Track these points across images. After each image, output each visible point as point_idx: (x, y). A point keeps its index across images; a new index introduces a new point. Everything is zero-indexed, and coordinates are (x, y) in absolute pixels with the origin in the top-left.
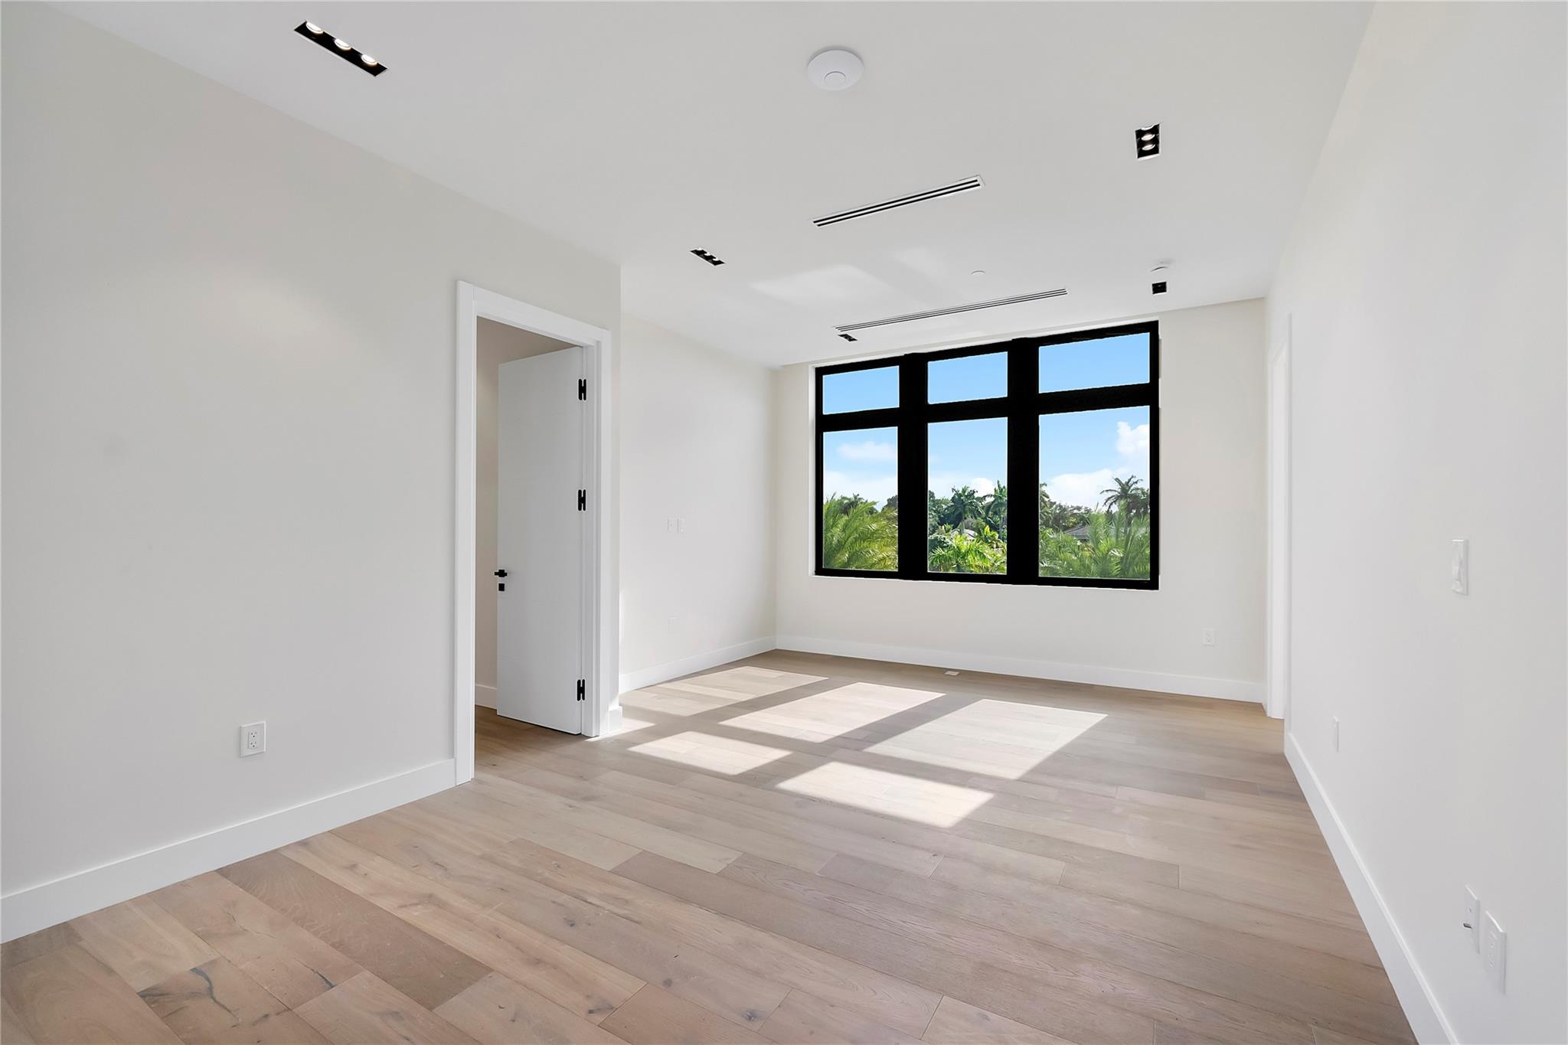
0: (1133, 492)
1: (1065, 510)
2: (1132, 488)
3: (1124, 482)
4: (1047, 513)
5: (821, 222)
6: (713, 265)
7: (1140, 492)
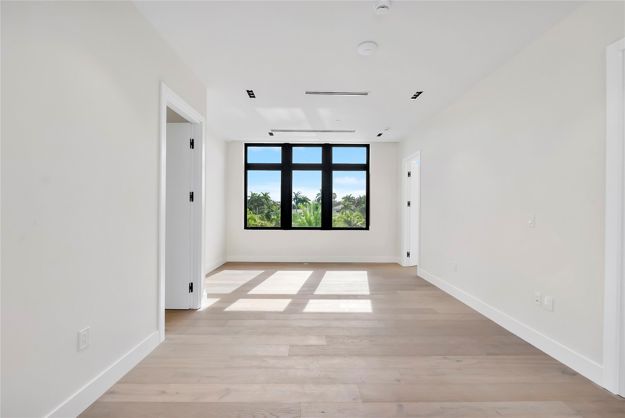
0: (299, 197)
1: (275, 203)
2: (299, 195)
3: (296, 193)
4: (270, 204)
5: (307, 93)
6: (249, 97)
7: (301, 197)
